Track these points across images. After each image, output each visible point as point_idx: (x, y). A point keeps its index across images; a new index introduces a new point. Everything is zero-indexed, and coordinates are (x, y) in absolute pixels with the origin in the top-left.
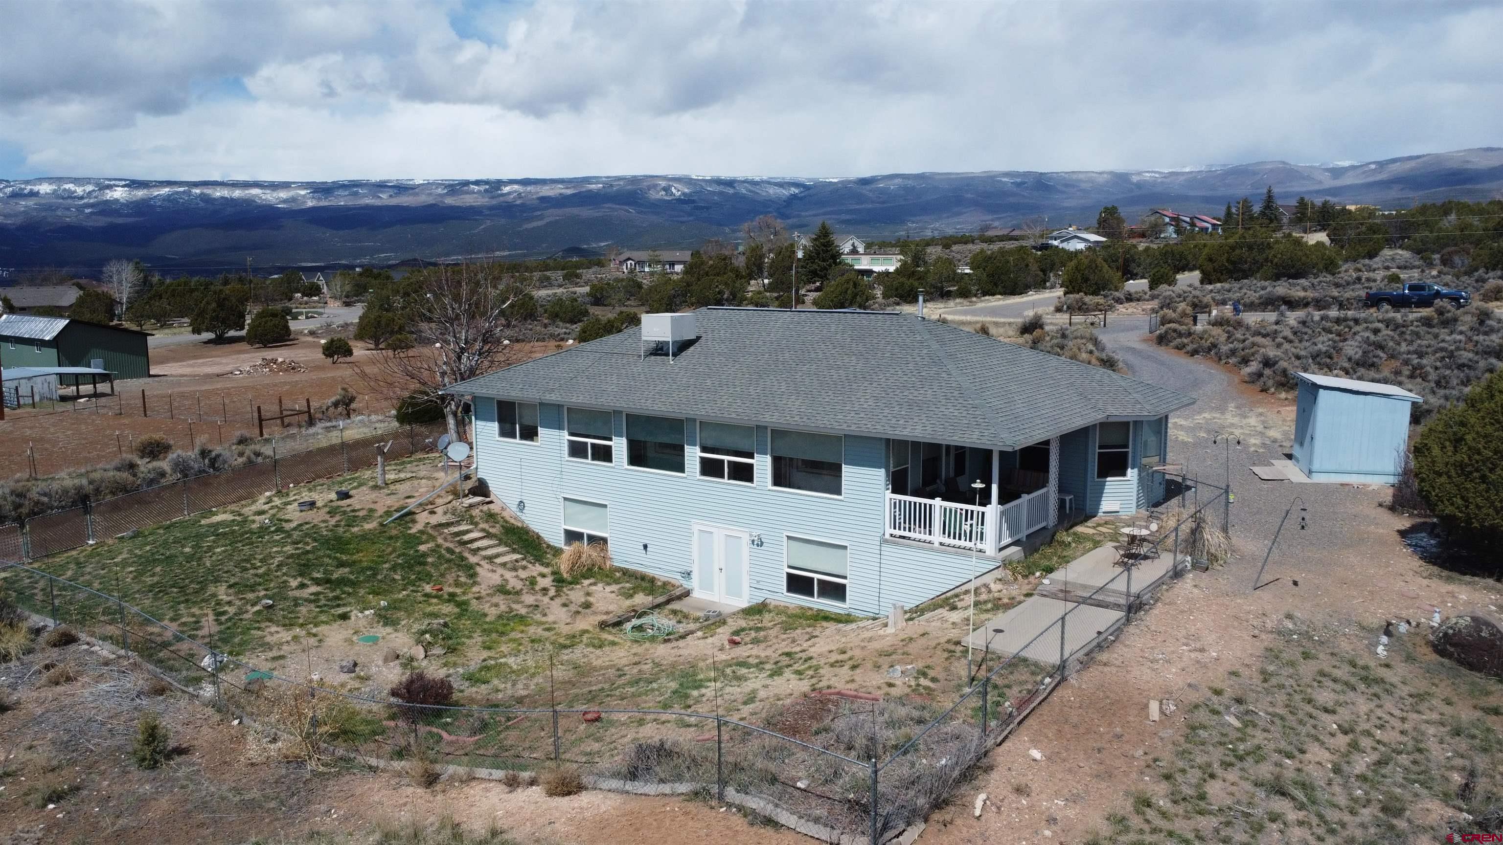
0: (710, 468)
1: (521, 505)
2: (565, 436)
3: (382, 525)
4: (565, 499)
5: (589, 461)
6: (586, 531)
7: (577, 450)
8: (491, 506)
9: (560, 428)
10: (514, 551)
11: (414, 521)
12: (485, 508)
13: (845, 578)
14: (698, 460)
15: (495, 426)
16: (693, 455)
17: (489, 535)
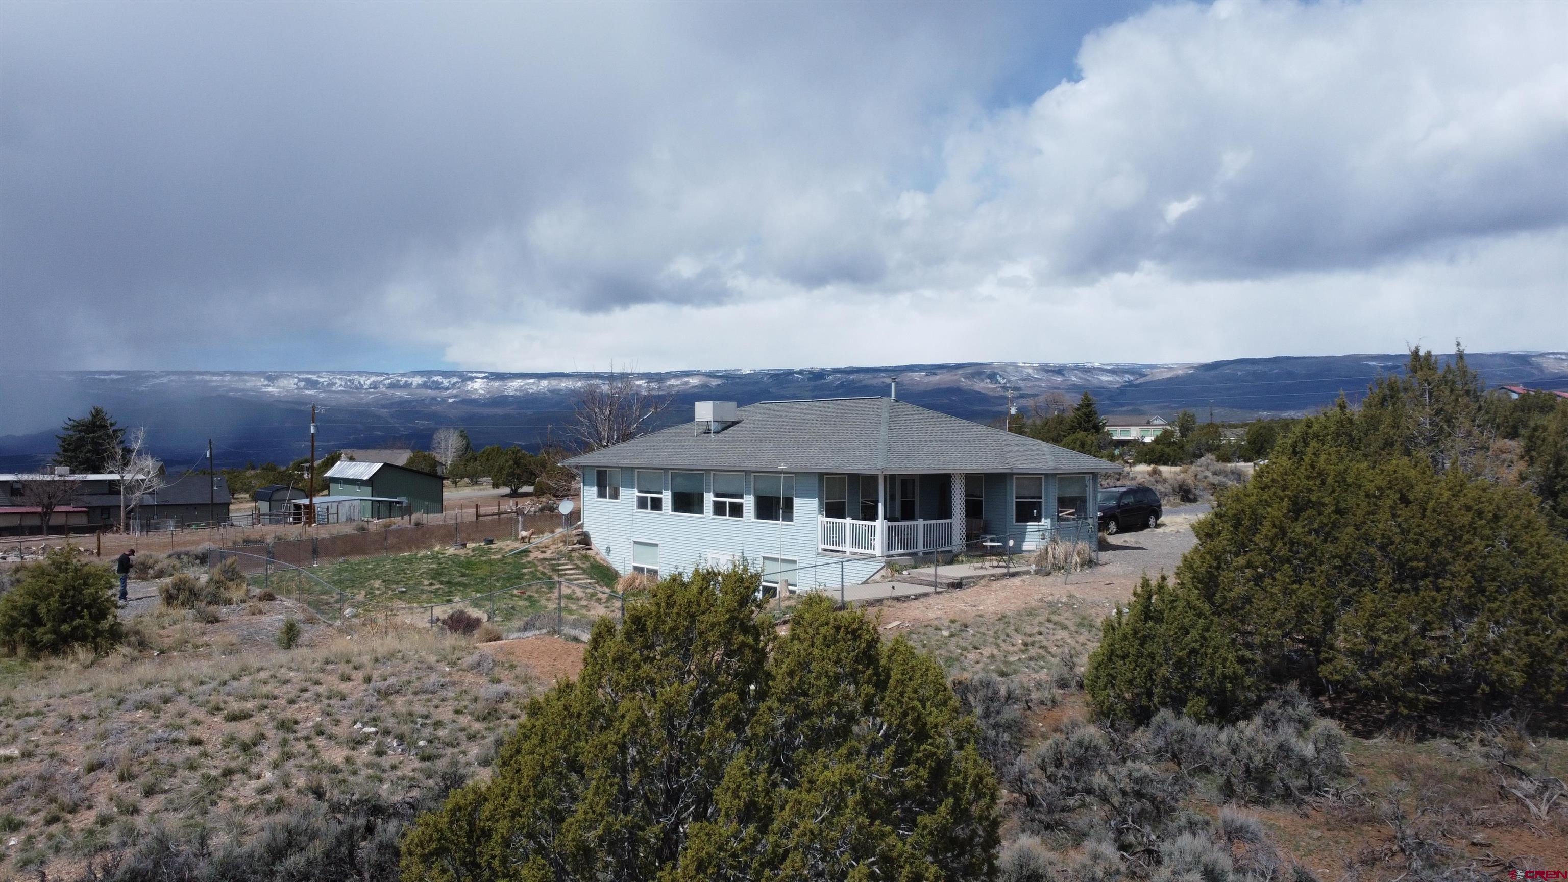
0: (719, 509)
1: (608, 549)
2: (636, 493)
3: (504, 557)
4: (635, 542)
5: (649, 511)
6: (646, 566)
7: (642, 504)
8: (589, 552)
9: (633, 488)
10: (592, 578)
11: (527, 556)
12: (584, 552)
13: (795, 586)
14: (711, 503)
15: (595, 488)
16: (709, 499)
17: (577, 567)
